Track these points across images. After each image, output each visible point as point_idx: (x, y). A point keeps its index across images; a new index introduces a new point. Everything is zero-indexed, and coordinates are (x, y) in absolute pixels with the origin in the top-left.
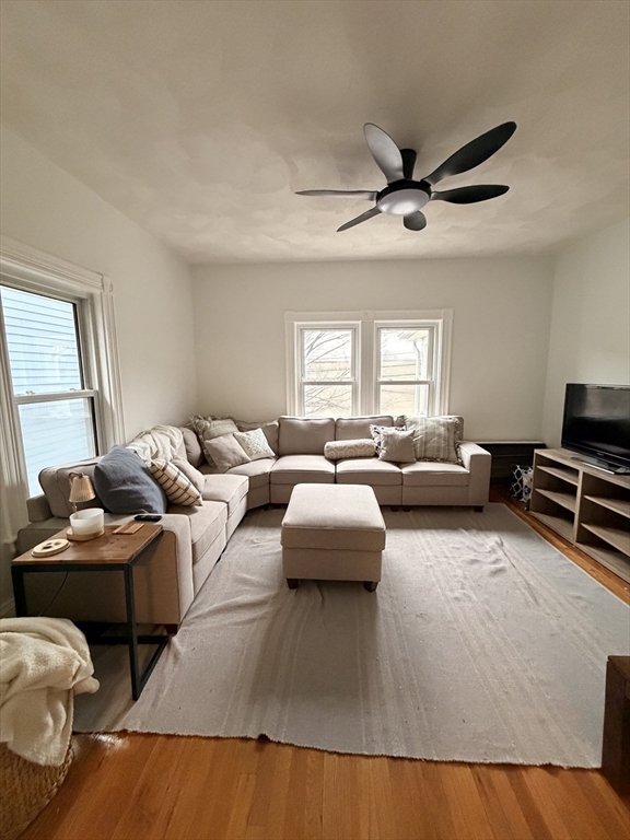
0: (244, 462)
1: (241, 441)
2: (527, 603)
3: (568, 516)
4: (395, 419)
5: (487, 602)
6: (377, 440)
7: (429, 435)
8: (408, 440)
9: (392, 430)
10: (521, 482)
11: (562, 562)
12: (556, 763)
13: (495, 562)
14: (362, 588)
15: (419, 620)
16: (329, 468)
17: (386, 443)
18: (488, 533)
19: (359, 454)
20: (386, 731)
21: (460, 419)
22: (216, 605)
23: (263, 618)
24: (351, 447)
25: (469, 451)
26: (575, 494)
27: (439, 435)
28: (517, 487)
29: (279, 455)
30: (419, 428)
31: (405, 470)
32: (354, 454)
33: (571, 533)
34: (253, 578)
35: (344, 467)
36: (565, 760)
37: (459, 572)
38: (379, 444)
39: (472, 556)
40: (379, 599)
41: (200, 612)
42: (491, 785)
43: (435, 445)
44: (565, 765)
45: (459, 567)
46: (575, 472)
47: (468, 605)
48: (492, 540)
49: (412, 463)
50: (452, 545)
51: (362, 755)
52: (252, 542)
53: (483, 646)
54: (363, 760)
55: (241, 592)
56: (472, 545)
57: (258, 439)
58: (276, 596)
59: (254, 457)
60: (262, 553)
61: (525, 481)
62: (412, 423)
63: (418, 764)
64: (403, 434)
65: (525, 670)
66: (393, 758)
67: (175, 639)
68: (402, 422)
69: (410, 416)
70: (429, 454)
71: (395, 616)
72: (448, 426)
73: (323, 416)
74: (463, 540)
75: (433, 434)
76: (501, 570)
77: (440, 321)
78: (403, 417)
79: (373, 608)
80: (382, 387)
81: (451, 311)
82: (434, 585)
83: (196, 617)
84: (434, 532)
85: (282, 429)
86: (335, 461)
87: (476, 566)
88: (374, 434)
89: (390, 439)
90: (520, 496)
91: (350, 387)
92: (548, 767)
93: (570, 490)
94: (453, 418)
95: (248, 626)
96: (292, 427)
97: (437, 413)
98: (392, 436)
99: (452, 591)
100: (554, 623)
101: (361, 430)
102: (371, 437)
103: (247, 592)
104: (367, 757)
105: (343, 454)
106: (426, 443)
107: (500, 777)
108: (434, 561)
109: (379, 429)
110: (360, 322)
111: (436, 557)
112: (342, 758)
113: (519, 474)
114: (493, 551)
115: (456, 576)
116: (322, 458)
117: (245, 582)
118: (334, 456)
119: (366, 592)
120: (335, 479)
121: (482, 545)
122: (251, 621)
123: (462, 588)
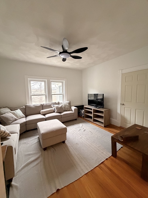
0: (16, 120)
1: (14, 114)
2: (91, 134)
3: (91, 117)
4: (57, 103)
5: (85, 136)
6: (54, 108)
7: (65, 106)
8: (61, 107)
9: (57, 106)
10: (81, 113)
11: (92, 126)
12: (107, 158)
13: (83, 129)
14: (62, 143)
15: (77, 145)
16: (43, 117)
17: (57, 109)
18: (80, 124)
19: (50, 112)
20: (82, 170)
21: (70, 102)
22: (23, 166)
23: (40, 162)
24: (48, 111)
25: (73, 108)
26: (92, 114)
27: (67, 105)
28: (81, 114)
29: (26, 116)
30: (63, 104)
31: (62, 114)
32: (49, 112)
33: (92, 120)
34: (31, 153)
35: (47, 116)
36: (108, 157)
37: (78, 133)
38: (55, 109)
39: (79, 129)
40: (67, 144)
41: (18, 170)
42: (101, 167)
43: (67, 107)
44: (108, 158)
45: (78, 132)
46: (91, 109)
47: (83, 138)
48: (81, 125)
49: (63, 112)
50: (75, 128)
51: (81, 177)
52: (25, 143)
53: (89, 145)
54: (81, 178)
55: (30, 158)
56: (78, 127)
57: (19, 112)
58: (41, 154)
59: (19, 118)
60: (31, 145)
61: (82, 112)
62: (61, 103)
63: (90, 172)
64: (60, 106)
65: (96, 146)
66: (86, 174)
67: (13, 183)
68: (59, 103)
69: (60, 102)
70: (66, 110)
71: (72, 146)
72: (68, 103)
73: (38, 104)
74: (76, 126)
75: (66, 105)
76: (85, 130)
77: (64, 81)
78: (59, 102)
79: (66, 146)
80: (53, 95)
81: (66, 79)
82: (76, 137)
83: (18, 172)
84: (70, 126)
85: (27, 109)
86: (44, 115)
87: (81, 131)
88: (53, 107)
89: (57, 108)
90: (81, 115)
91: (45, 96)
92: (107, 159)
93: (91, 113)
94: (68, 102)
95: (37, 166)
96: (30, 108)
97: (65, 101)
98: (58, 107)
99: (79, 137)
100: (96, 136)
101: (49, 106)
102: (52, 108)
103: (32, 157)
104: (82, 177)
105: (46, 113)
106: (65, 107)
107: (102, 165)
108: (73, 132)
109: (54, 105)
110: (46, 80)
111: (73, 131)
112: (77, 181)
113: (81, 111)
114: (82, 127)
115: (78, 134)
116: (40, 115)
117: (29, 155)
118: (44, 113)
119: (63, 144)
120: (46, 119)
121: (80, 126)
122: (37, 164)
123: (81, 136)
